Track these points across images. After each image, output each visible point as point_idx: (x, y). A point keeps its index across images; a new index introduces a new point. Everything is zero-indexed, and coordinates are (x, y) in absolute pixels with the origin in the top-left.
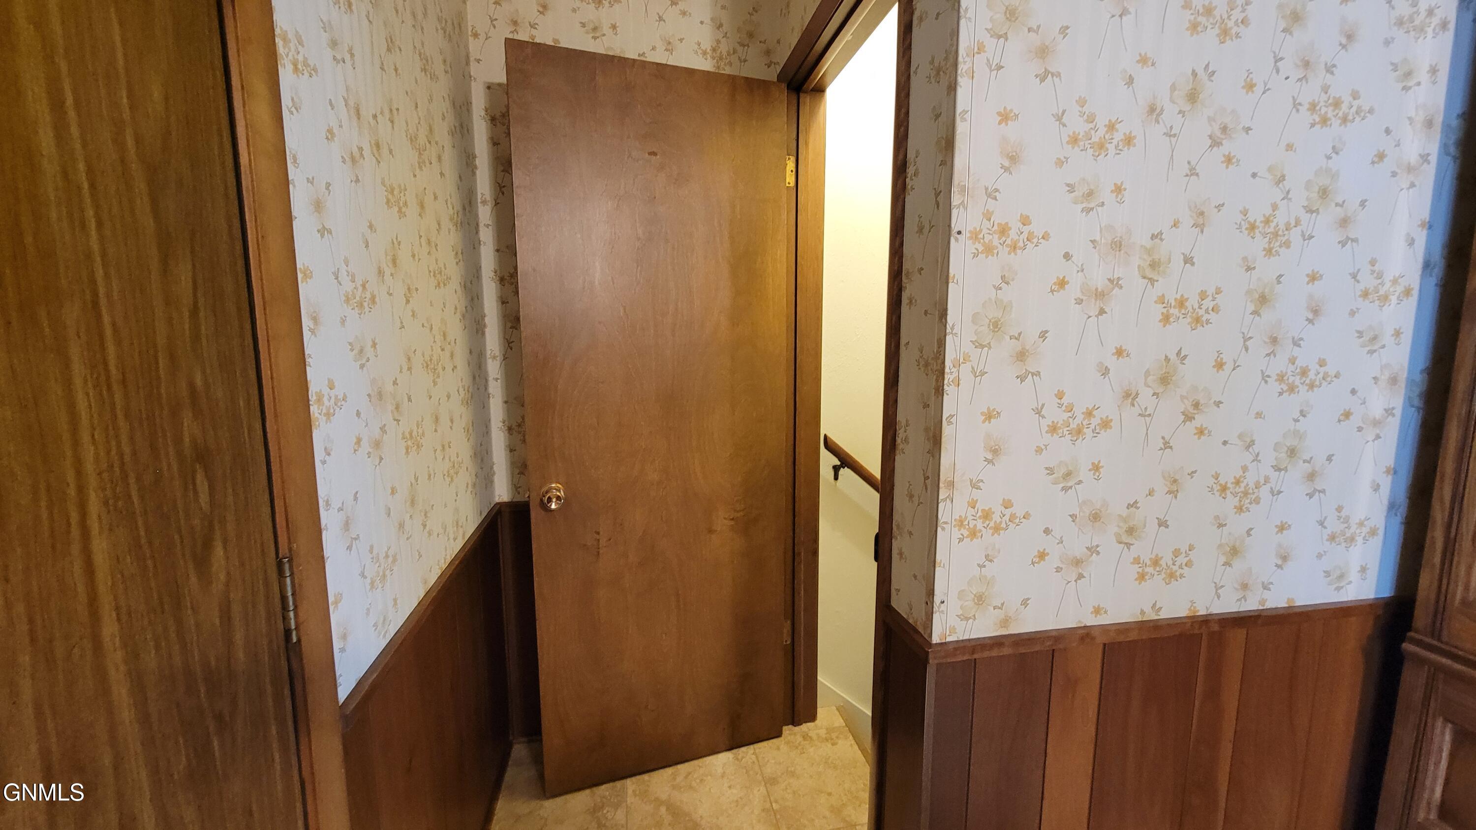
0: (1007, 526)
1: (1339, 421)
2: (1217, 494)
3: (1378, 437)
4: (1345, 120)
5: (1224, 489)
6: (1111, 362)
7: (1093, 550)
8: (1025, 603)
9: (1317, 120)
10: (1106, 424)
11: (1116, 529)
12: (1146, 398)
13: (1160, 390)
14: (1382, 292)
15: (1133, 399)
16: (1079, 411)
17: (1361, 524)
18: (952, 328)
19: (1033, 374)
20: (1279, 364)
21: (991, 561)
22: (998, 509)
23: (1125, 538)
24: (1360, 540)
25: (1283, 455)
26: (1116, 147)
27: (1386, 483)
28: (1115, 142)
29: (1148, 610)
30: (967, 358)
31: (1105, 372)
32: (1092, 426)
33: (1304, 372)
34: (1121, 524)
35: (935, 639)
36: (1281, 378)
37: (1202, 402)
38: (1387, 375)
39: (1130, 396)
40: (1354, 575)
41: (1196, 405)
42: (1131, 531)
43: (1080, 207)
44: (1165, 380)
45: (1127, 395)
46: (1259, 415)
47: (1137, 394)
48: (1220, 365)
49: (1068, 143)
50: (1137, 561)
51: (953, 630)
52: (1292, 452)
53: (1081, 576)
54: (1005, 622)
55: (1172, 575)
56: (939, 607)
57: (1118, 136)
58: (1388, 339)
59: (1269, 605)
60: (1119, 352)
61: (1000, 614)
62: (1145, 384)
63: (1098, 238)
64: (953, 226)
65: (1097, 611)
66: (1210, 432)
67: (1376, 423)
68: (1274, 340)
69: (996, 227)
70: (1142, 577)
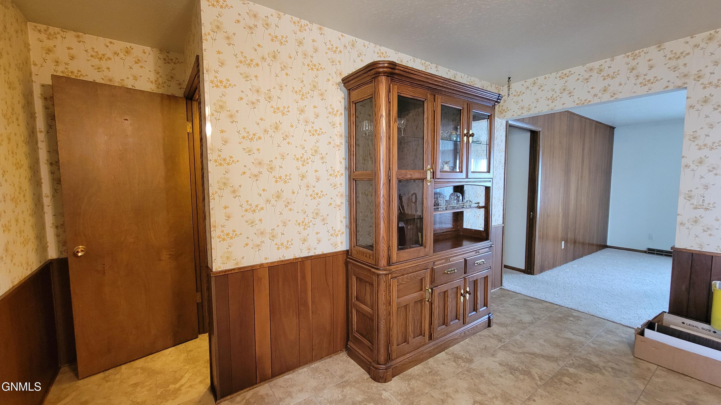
0: (235, 237)
1: (329, 206)
2: (298, 225)
3: (340, 209)
4: (319, 135)
5: (299, 224)
6: (262, 193)
7: (262, 242)
8: (243, 258)
9: (311, 134)
10: (262, 209)
11: (269, 236)
12: (273, 201)
13: (277, 199)
14: (335, 174)
15: (270, 202)
16: (254, 206)
17: (339, 231)
18: (211, 185)
19: (238, 196)
20: (310, 192)
21: (230, 247)
22: (231, 233)
23: (272, 238)
24: (339, 235)
25: (315, 215)
26: (256, 139)
27: (344, 220)
28: (256, 138)
29: (281, 257)
30: (216, 192)
31: (261, 195)
32: (258, 209)
33: (317, 194)
34: (270, 235)
35: (214, 270)
36: (311, 195)
37: (290, 202)
38: (340, 194)
39: (268, 201)
40: (339, 244)
41: (288, 203)
42: (273, 236)
43: (248, 154)
44: (278, 197)
45: (267, 201)
46: (306, 205)
47: (270, 201)
48: (293, 193)
49: (242, 138)
50: (276, 244)
51: (220, 267)
52: (317, 214)
53: (259, 250)
54: (237, 264)
55: (287, 247)
56: (214, 261)
57: (256, 137)
58: (338, 185)
59: (317, 254)
60: (264, 190)
61: (235, 262)
62: (273, 198)
63: (254, 162)
64: (208, 158)
65: (266, 259)
66: (293, 210)
67: (339, 206)
68: (308, 186)
69: (222, 159)
70: (278, 249)
